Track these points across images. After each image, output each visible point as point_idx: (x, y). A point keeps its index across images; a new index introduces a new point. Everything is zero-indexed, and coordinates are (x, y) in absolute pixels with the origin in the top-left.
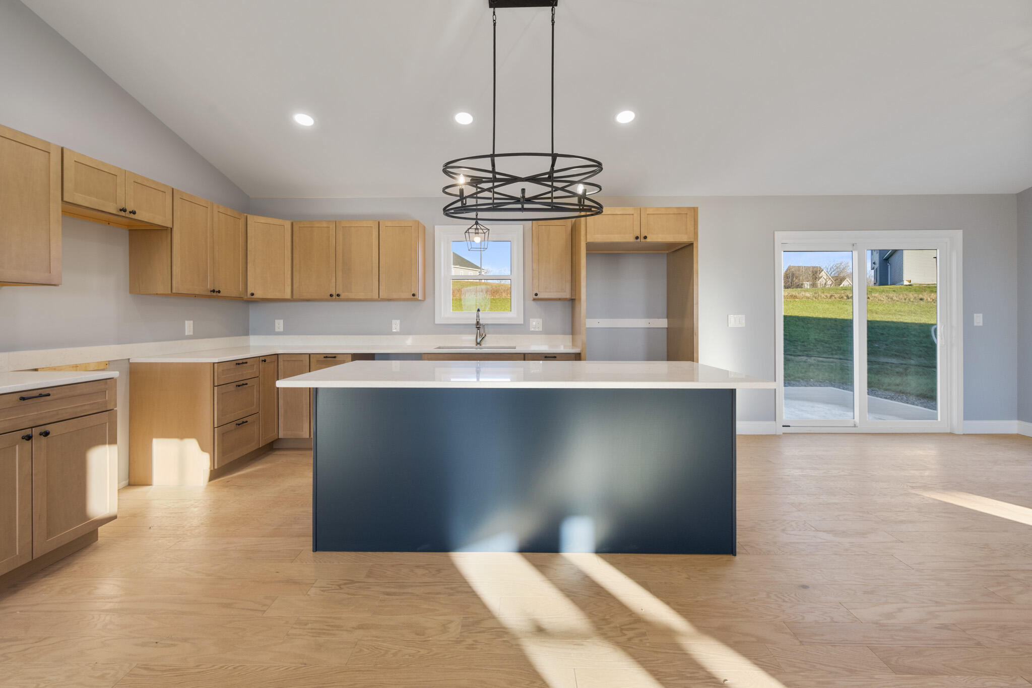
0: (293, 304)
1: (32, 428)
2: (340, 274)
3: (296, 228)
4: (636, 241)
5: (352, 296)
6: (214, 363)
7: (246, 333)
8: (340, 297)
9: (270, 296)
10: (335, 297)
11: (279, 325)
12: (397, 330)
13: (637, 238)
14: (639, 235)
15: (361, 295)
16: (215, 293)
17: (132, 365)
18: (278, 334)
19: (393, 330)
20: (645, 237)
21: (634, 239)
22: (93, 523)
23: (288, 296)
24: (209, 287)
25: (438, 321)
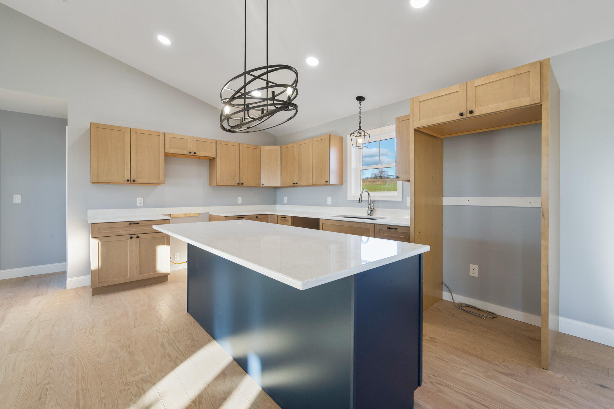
1: (134, 234)
2: (297, 171)
3: (283, 149)
4: (461, 117)
5: (302, 184)
6: (224, 216)
7: (275, 203)
8: (298, 184)
9: (271, 185)
10: (295, 184)
11: (285, 199)
12: (330, 204)
13: (462, 114)
14: (464, 110)
15: (305, 184)
16: (240, 184)
17: (210, 215)
18: (286, 204)
19: (328, 204)
20: (471, 112)
21: (458, 117)
22: (159, 273)
23: (279, 185)
24: (237, 182)
25: (349, 198)
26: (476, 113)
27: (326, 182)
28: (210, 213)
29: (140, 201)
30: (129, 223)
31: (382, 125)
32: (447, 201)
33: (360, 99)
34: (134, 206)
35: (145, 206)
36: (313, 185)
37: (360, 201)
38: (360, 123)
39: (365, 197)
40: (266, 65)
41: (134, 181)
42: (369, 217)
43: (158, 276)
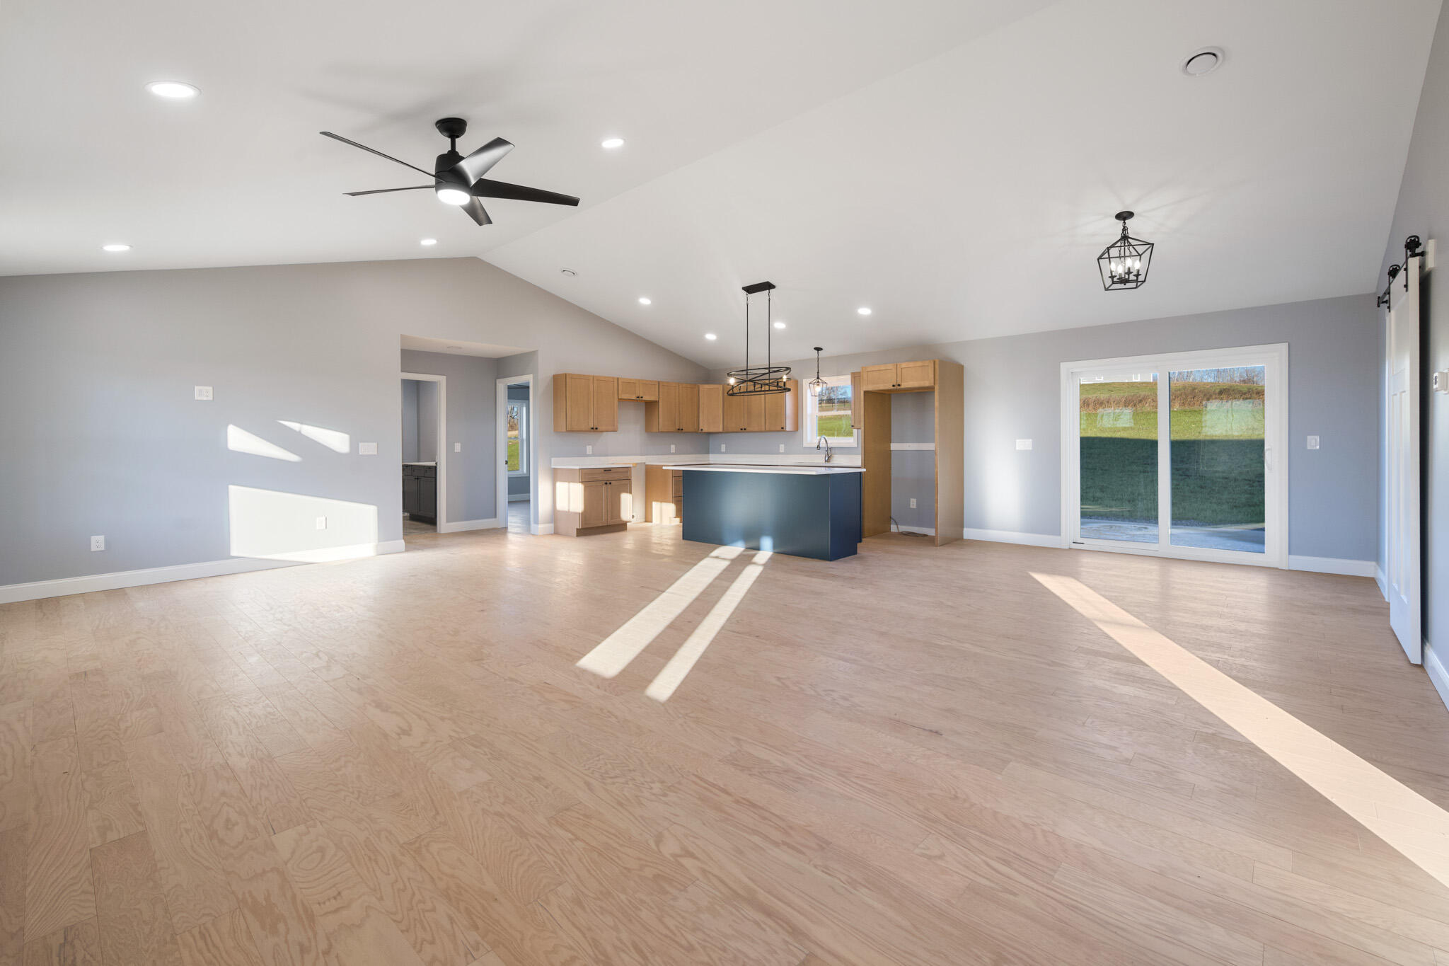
0: (723, 435)
1: (608, 481)
2: (746, 416)
4: (893, 388)
5: (751, 429)
7: (708, 452)
9: (711, 431)
10: (743, 430)
11: (723, 447)
12: (783, 451)
13: (894, 386)
14: (895, 383)
15: (756, 429)
16: (680, 430)
17: (647, 465)
18: (723, 453)
19: (781, 451)
20: (899, 385)
21: (891, 387)
22: (621, 521)
23: (721, 430)
24: (677, 428)
25: (805, 445)
26: (902, 387)
27: (782, 428)
28: (647, 464)
29: (589, 449)
30: (603, 470)
31: (839, 374)
32: (894, 446)
33: (818, 349)
34: (585, 455)
35: (594, 455)
36: (765, 431)
37: (818, 447)
38: (818, 372)
39: (823, 444)
40: (768, 367)
41: (596, 429)
42: (828, 464)
43: (621, 523)
